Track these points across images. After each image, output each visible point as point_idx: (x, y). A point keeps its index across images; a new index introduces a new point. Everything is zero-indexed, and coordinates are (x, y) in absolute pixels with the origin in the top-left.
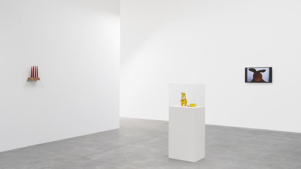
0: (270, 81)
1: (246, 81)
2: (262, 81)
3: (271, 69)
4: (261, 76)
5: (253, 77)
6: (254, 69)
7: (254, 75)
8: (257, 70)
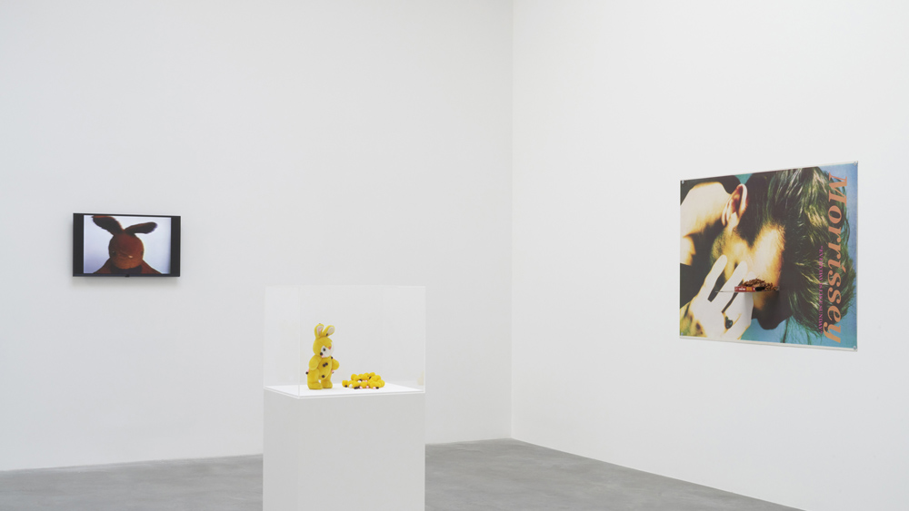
0: (175, 269)
1: (78, 269)
2: (144, 271)
3: (176, 222)
4: (138, 247)
5: (110, 253)
6: (114, 220)
7: (113, 246)
8: (125, 223)
